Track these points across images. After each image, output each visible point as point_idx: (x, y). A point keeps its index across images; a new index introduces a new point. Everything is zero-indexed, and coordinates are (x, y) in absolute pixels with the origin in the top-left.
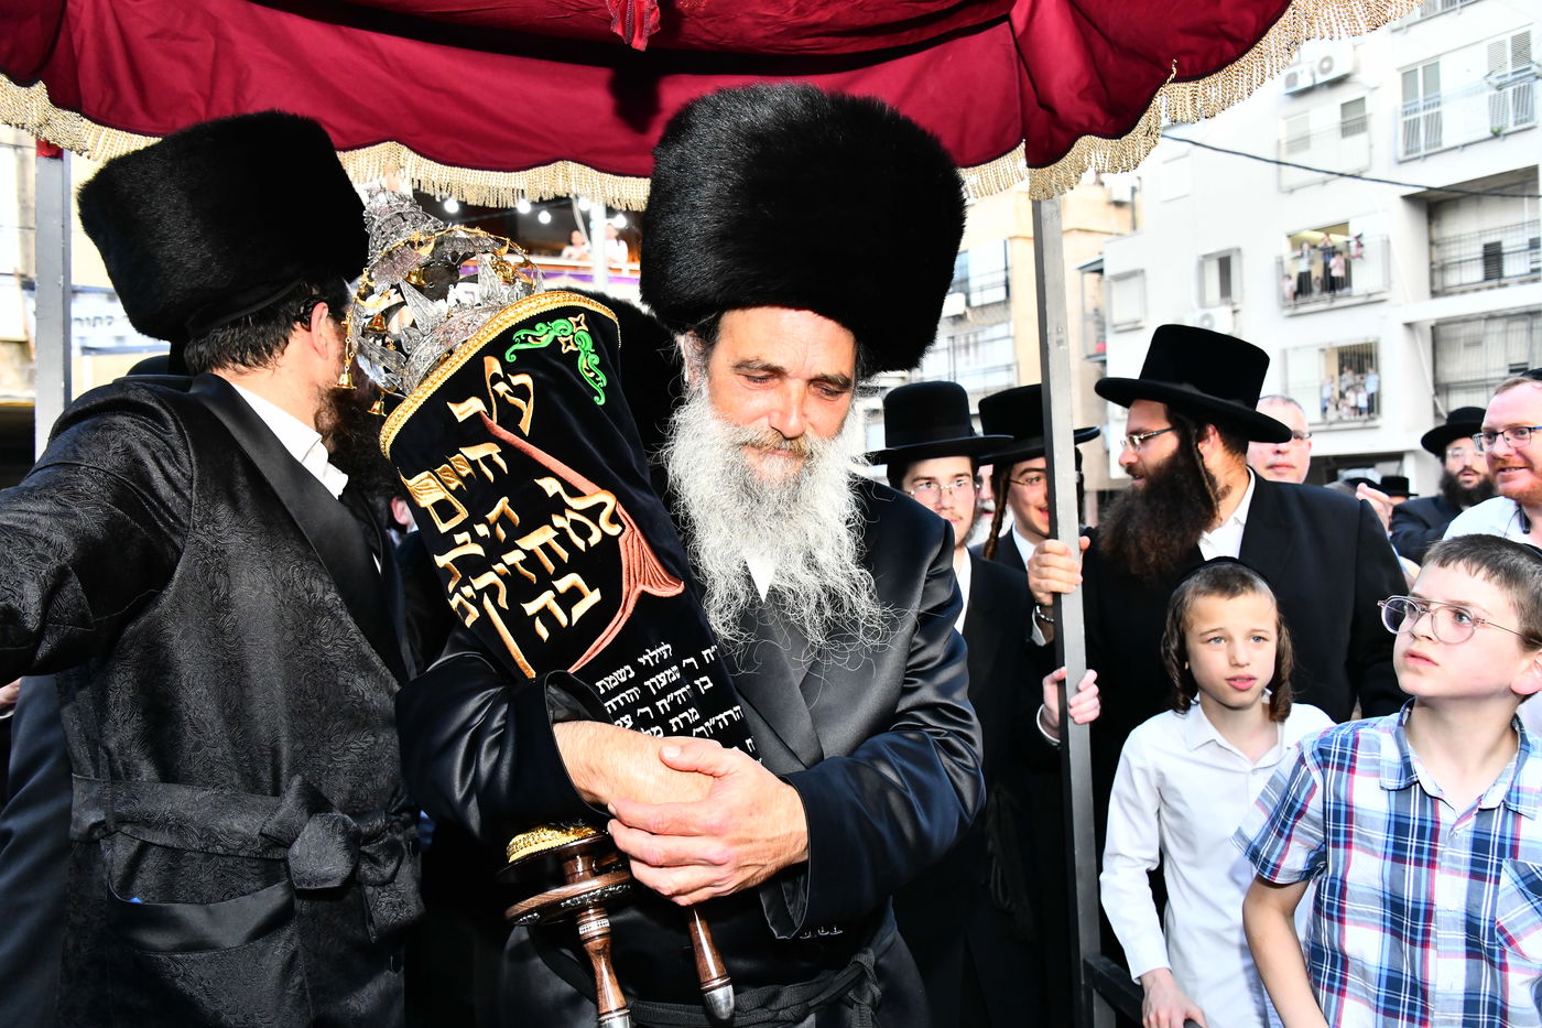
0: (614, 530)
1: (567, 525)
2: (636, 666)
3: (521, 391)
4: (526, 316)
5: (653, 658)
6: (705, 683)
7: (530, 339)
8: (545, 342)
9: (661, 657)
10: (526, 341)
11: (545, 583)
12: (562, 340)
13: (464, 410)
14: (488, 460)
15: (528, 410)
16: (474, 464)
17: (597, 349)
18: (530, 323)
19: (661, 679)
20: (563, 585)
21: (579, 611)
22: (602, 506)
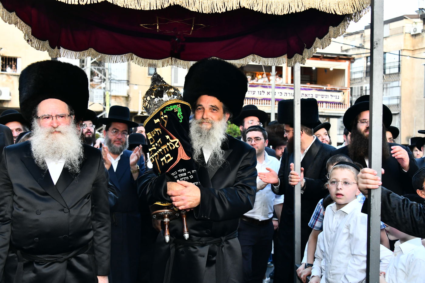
0: (177, 146)
1: (169, 145)
2: (178, 172)
3: (165, 118)
4: (169, 104)
5: (181, 171)
6: (192, 177)
7: (169, 109)
8: (172, 109)
9: (182, 171)
10: (168, 109)
11: (164, 155)
12: (175, 109)
13: (157, 121)
14: (159, 131)
15: (166, 122)
16: (156, 132)
17: (182, 111)
18: (169, 106)
19: (182, 175)
20: (167, 156)
21: (169, 161)
22: (176, 142)
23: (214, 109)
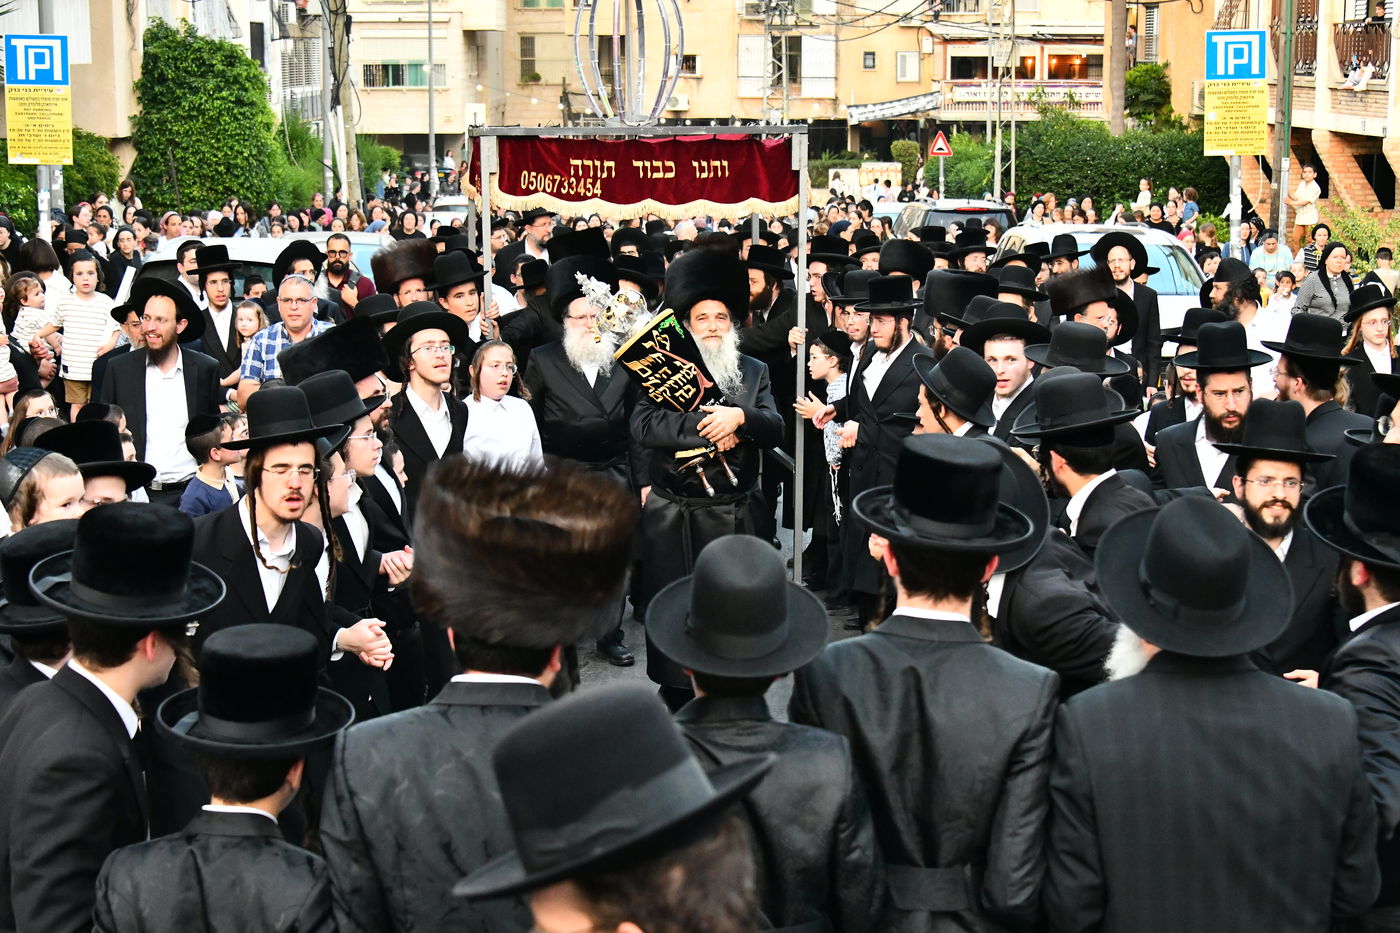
0: (695, 373)
1: (684, 373)
3: (665, 339)
8: (668, 325)
9: (712, 403)
10: (664, 325)
11: (680, 388)
12: (671, 323)
13: (648, 345)
14: (657, 357)
15: (668, 344)
16: (653, 359)
17: (679, 324)
18: (663, 320)
20: (686, 388)
21: (691, 394)
22: (691, 367)
23: (719, 316)
